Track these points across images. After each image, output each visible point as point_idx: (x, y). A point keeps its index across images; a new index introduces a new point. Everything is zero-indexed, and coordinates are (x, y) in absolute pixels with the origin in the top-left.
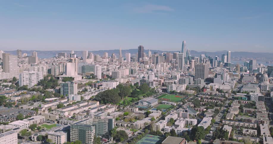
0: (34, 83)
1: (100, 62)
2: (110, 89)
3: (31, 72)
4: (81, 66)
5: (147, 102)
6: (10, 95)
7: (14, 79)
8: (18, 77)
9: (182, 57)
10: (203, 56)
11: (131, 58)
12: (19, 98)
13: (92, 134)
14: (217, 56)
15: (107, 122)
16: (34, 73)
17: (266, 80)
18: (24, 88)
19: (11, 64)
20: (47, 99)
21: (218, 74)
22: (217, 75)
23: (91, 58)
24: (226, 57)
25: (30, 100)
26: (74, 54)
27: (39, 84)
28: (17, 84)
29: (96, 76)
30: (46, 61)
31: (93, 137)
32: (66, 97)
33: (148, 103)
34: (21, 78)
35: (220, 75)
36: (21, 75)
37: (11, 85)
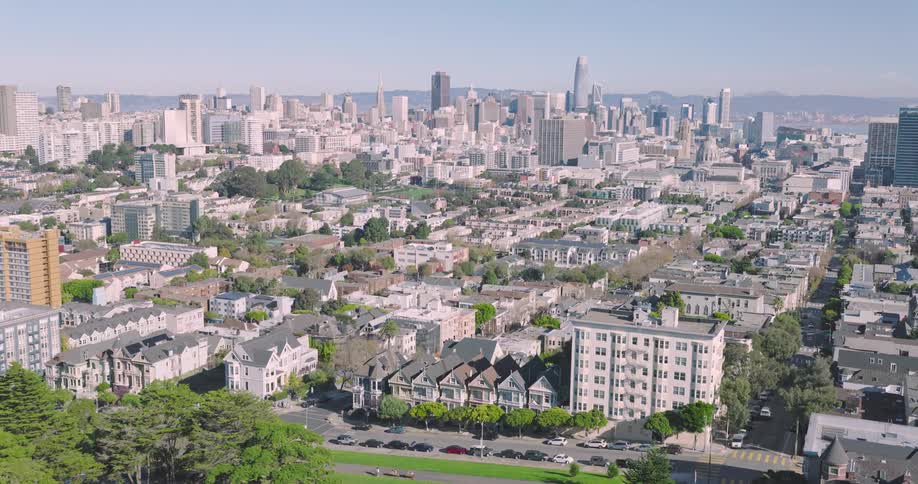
0: (78, 158)
1: (303, 120)
2: (266, 170)
3: (68, 132)
4: (220, 124)
5: (334, 195)
6: (15, 180)
7: (30, 151)
8: (36, 147)
9: (544, 102)
10: (627, 101)
11: (411, 112)
12: (34, 186)
13: (149, 221)
14: (687, 106)
15: (189, 206)
16: (76, 134)
17: (709, 156)
18: (51, 168)
19: (20, 113)
20: (99, 189)
21: (592, 144)
22: (590, 147)
23: (274, 110)
24: (713, 107)
25: (59, 191)
26: (224, 98)
27: (90, 161)
28: (34, 161)
29: (249, 147)
30: (139, 118)
31: (151, 228)
32: (144, 185)
33: (336, 198)
34: (42, 146)
35: (595, 148)
36: (42, 139)
37: (18, 162)
